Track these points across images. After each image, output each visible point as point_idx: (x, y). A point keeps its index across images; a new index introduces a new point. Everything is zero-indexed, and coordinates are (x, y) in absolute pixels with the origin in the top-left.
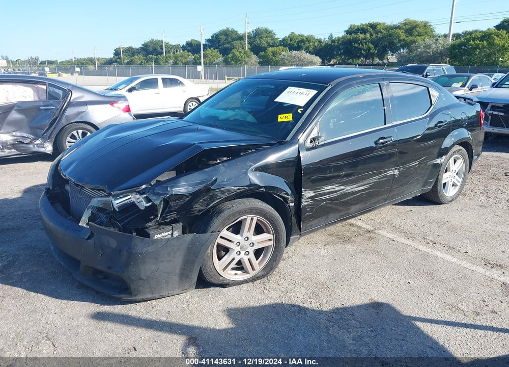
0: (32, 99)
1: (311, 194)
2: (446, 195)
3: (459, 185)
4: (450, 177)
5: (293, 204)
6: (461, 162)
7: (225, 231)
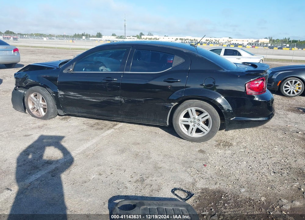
1: (62, 93)
2: (187, 133)
3: (206, 133)
4: (191, 122)
5: (55, 95)
6: (207, 115)
7: (32, 96)
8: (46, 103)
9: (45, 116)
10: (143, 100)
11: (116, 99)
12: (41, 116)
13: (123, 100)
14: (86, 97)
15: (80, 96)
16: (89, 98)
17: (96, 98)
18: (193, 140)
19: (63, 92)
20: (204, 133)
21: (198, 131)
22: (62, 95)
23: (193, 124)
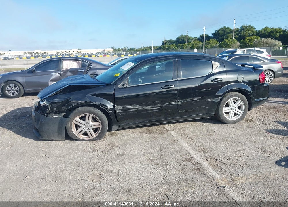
1: (121, 108)
2: (228, 119)
3: (241, 114)
4: (231, 109)
5: (111, 111)
6: (241, 102)
7: (77, 119)
8: (99, 122)
9: (97, 137)
10: (197, 99)
11: (174, 103)
12: (91, 138)
13: (180, 103)
14: (146, 107)
15: (140, 107)
16: (149, 107)
17: (156, 106)
18: (234, 122)
19: (121, 107)
20: (239, 115)
21: (235, 114)
22: (121, 109)
23: (232, 110)
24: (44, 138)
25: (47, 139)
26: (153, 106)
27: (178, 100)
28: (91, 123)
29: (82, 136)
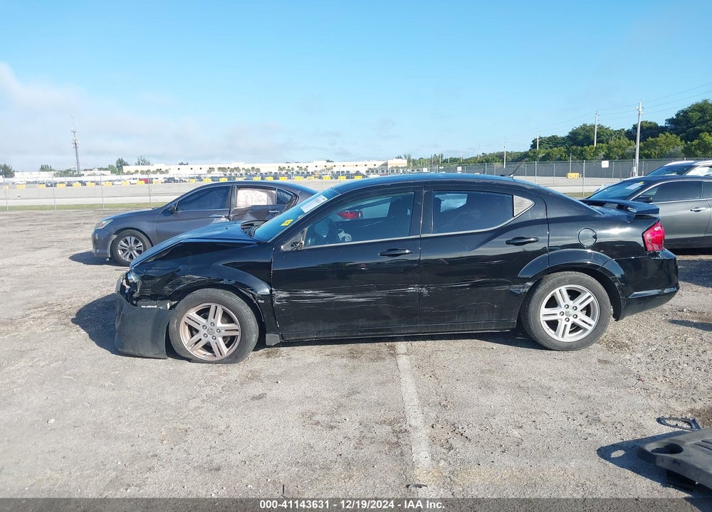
0: (265, 204)
1: (284, 295)
2: (555, 337)
3: (590, 329)
4: (562, 314)
5: (263, 302)
6: (589, 297)
7: (192, 313)
8: (236, 324)
9: (230, 357)
10: (468, 285)
11: (411, 289)
12: (219, 357)
13: (424, 291)
14: (342, 297)
15: (329, 295)
16: (349, 296)
17: (366, 295)
18: (569, 347)
19: (285, 293)
20: (585, 330)
21: (575, 328)
22: (284, 298)
23: (565, 317)
24: (125, 351)
25: (131, 351)
26: (359, 295)
27: (422, 283)
28: (219, 324)
29: (200, 351)
